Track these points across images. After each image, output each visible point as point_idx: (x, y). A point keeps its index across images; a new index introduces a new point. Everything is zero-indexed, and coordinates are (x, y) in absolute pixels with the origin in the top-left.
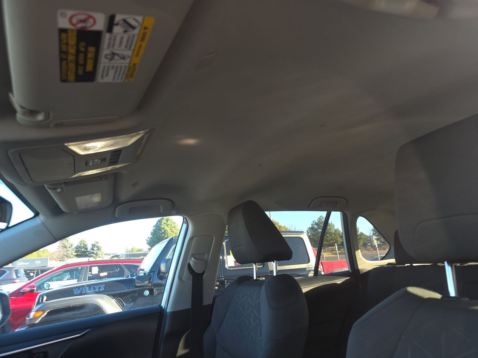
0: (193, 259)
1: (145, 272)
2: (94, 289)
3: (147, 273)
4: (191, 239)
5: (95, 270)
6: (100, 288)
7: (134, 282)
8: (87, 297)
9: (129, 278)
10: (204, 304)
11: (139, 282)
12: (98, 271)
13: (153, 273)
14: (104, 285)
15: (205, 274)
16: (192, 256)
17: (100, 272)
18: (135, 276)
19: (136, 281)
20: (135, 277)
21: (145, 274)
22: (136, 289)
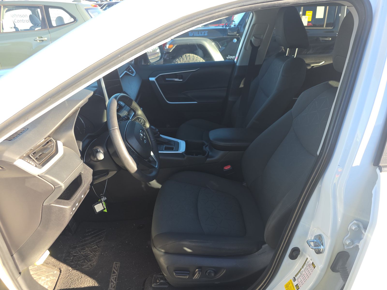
0: (253, 37)
1: (235, 24)
2: (201, 33)
3: (236, 26)
4: (254, 25)
6: (205, 33)
7: (227, 32)
8: (198, 39)
9: (224, 27)
10: (255, 64)
11: (230, 32)
13: (241, 26)
14: (207, 32)
15: (260, 47)
16: (253, 35)
18: (228, 26)
19: (228, 31)
20: (227, 28)
21: (235, 25)
22: (228, 37)
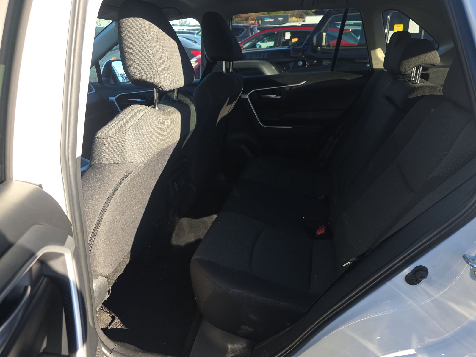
5: (288, 36)
7: (291, 53)
11: (294, 53)
12: (291, 36)
17: (292, 37)
